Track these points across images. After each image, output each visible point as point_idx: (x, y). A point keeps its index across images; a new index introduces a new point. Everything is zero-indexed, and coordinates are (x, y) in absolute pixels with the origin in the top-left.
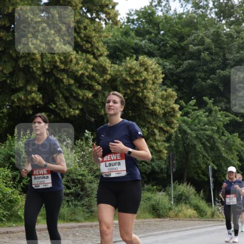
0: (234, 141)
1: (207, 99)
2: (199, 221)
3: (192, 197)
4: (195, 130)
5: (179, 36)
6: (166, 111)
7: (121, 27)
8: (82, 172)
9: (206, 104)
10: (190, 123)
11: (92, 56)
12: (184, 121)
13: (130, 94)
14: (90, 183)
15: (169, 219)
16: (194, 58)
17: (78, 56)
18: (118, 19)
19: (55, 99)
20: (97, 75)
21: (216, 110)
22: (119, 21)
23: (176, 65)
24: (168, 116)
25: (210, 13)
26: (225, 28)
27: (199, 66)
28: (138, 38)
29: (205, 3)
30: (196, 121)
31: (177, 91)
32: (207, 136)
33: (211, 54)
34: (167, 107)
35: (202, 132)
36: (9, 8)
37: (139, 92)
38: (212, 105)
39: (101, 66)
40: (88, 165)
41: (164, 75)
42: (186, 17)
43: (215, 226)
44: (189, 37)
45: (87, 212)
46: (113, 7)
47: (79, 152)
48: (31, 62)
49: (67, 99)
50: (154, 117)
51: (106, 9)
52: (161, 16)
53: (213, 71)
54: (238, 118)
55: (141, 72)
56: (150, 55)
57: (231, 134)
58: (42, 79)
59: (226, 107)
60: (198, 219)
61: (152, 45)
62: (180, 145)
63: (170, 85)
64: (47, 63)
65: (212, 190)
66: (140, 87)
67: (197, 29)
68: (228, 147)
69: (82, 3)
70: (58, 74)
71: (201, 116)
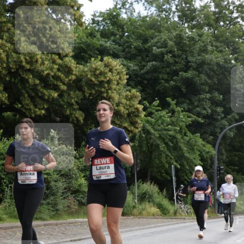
0: (196, 142)
1: (171, 100)
2: (162, 220)
3: (156, 195)
4: (158, 130)
5: (143, 38)
6: (130, 111)
7: (86, 28)
9: (169, 105)
10: (153, 123)
11: (57, 57)
12: (148, 122)
13: (95, 94)
14: (55, 181)
15: (132, 217)
16: (157, 59)
17: (44, 57)
18: (83, 20)
19: (21, 98)
20: (62, 75)
21: (178, 111)
22: (84, 22)
23: (140, 66)
24: (132, 116)
25: (173, 16)
26: (187, 31)
27: (163, 68)
28: (103, 39)
29: (168, 6)
30: (160, 122)
31: (141, 92)
32: (170, 136)
33: (174, 56)
34: (131, 107)
35: (165, 132)
37: (104, 92)
38: (175, 106)
39: (67, 66)
41: (128, 76)
42: (150, 19)
43: (178, 223)
44: (152, 39)
45: (53, 211)
46: (78, 9)
49: (32, 99)
50: (119, 117)
52: (125, 18)
53: (176, 73)
54: (200, 119)
55: (106, 73)
56: (115, 56)
57: (193, 135)
58: (8, 79)
59: (188, 108)
60: (161, 217)
61: (117, 46)
62: (144, 145)
63: (134, 86)
64: (12, 63)
65: (174, 189)
66: (105, 88)
67: (160, 32)
68: (190, 147)
69: (47, 4)
70: (23, 74)
71: (164, 117)
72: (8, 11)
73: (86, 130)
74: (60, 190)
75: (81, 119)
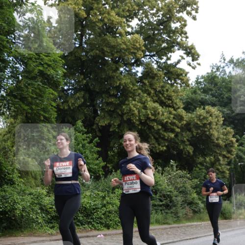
6: (227, 143)
7: (192, 88)
8: (170, 190)
11: (173, 109)
12: (240, 150)
14: (176, 197)
17: (163, 110)
18: (190, 82)
20: (177, 122)
22: (190, 84)
24: (228, 146)
31: (233, 128)
34: (227, 140)
36: (117, 83)
37: (207, 131)
39: (179, 115)
40: (174, 184)
41: (223, 119)
45: (175, 218)
46: (186, 75)
47: (167, 176)
48: (132, 116)
49: (157, 139)
50: (219, 148)
51: (181, 77)
55: (208, 118)
56: (213, 105)
58: (140, 127)
61: (214, 98)
63: (228, 125)
64: (142, 116)
66: (207, 128)
69: (165, 74)
70: (150, 123)
72: (138, 82)
73: (195, 159)
74: (179, 203)
75: (191, 151)
